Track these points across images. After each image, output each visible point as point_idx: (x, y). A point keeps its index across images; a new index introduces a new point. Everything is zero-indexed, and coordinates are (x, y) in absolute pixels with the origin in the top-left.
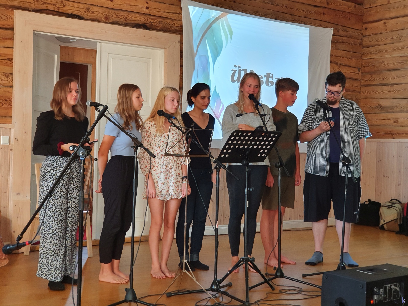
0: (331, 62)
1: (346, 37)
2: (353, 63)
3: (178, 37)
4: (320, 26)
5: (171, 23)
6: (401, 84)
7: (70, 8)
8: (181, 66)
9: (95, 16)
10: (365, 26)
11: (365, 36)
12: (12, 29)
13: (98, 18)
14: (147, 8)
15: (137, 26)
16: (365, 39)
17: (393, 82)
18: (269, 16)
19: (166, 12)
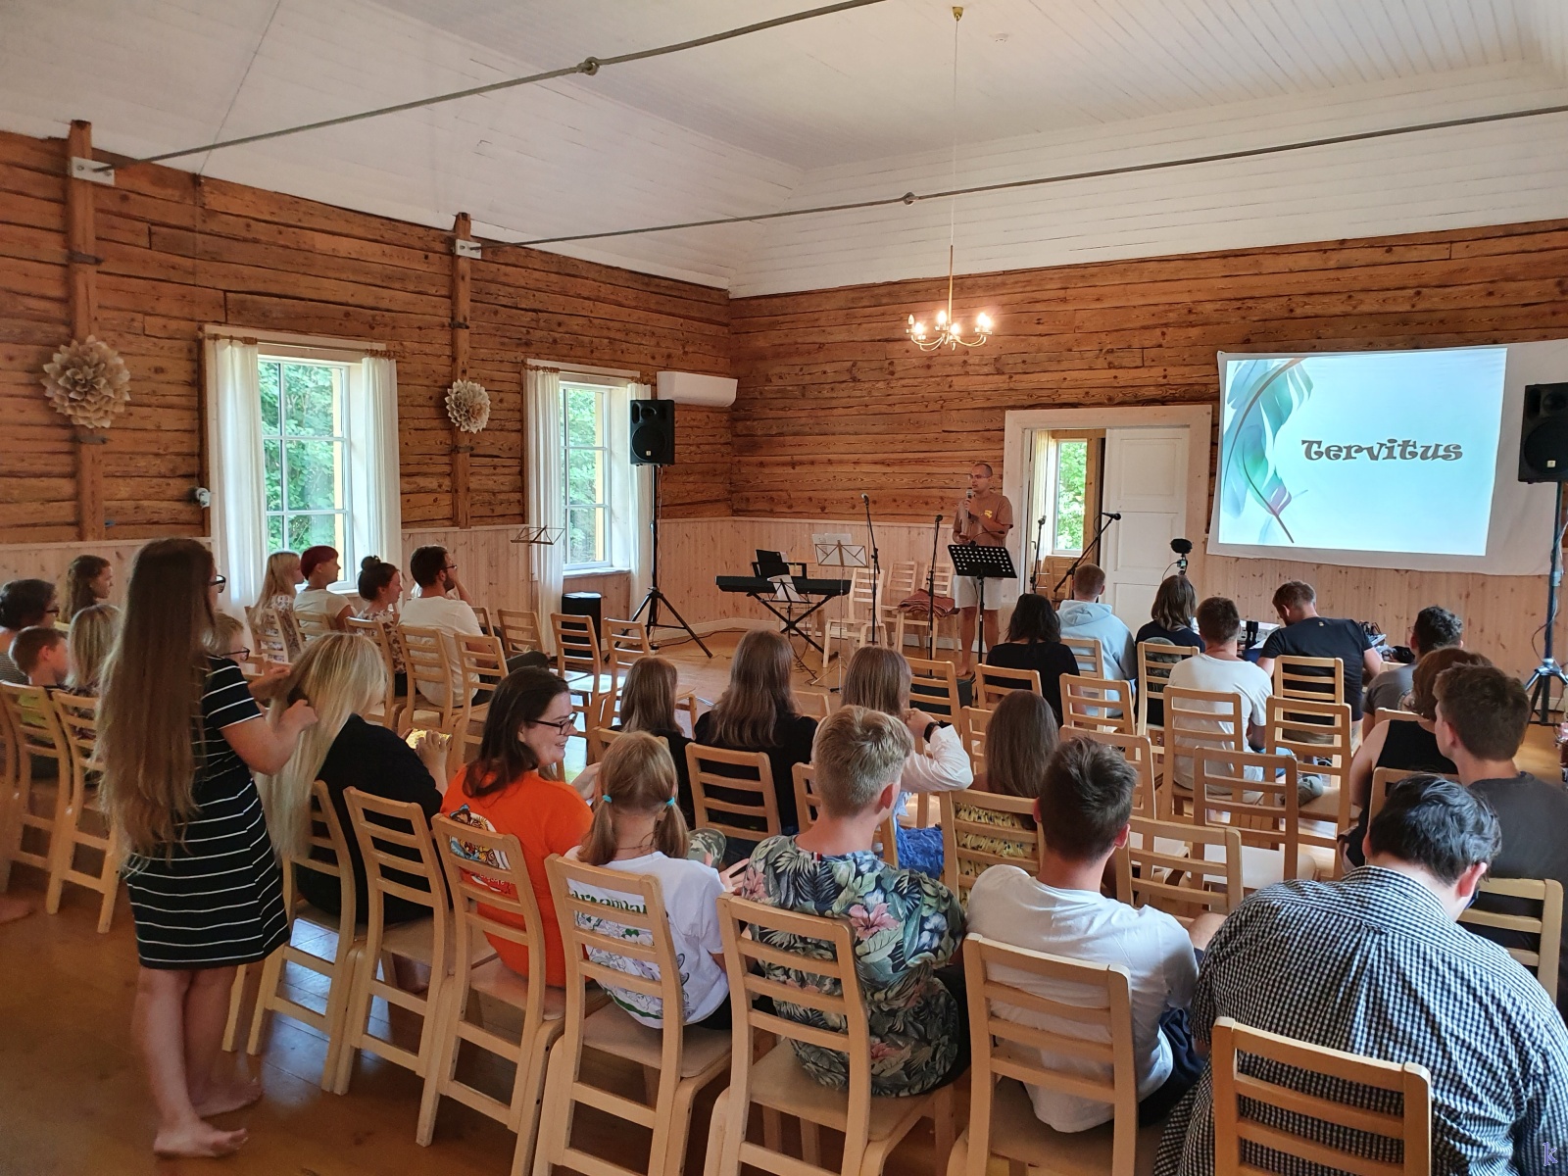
3: (1209, 407)
5: (1202, 390)
8: (1215, 444)
14: (1165, 377)
15: (1148, 402)
18: (1400, 345)
19: (1195, 375)
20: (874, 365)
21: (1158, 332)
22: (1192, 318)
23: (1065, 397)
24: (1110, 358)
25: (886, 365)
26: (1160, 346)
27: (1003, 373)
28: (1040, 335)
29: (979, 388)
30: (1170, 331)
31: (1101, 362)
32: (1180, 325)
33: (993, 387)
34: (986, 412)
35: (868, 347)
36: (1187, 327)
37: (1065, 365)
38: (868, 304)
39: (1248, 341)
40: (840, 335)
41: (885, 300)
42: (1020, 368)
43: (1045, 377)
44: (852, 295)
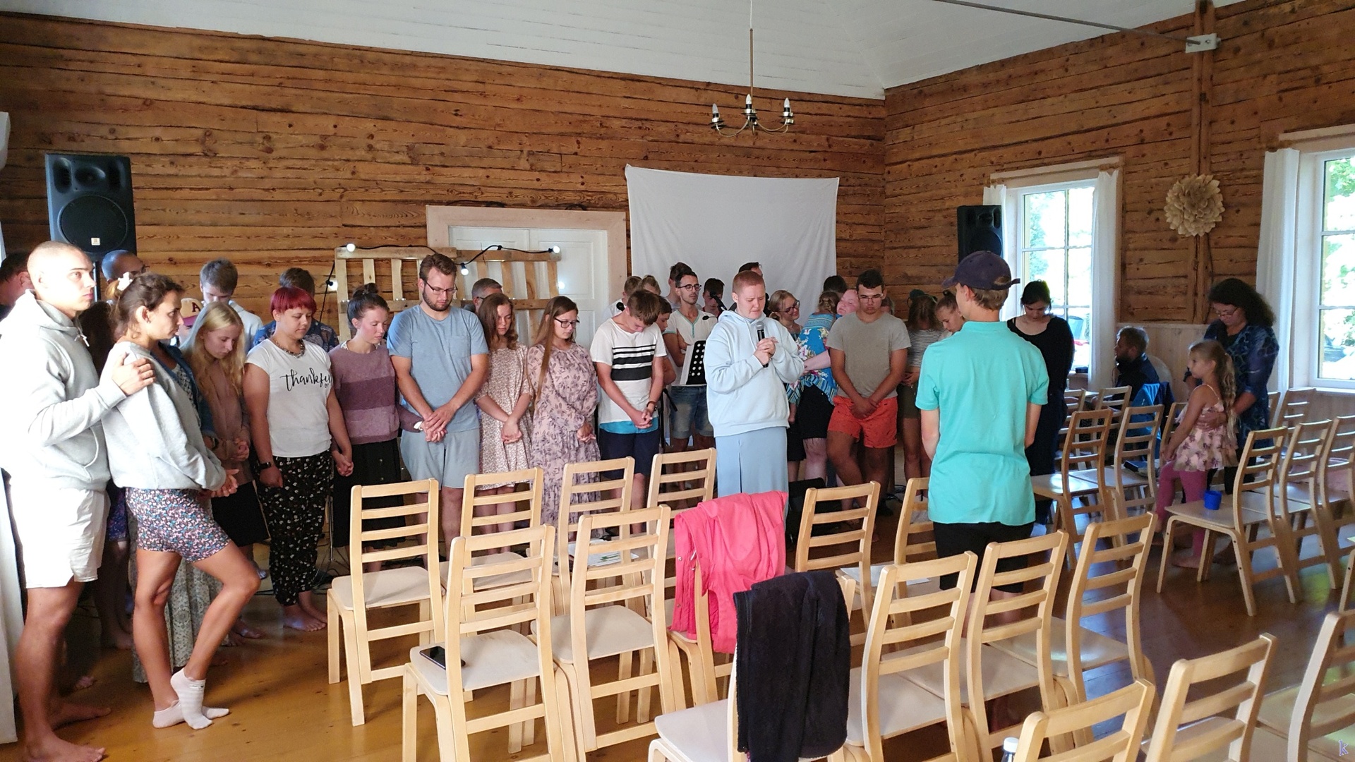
0: (837, 222)
1: (860, 185)
2: (872, 219)
3: (623, 214)
4: (820, 176)
5: (614, 197)
6: (929, 247)
7: (489, 195)
8: (629, 248)
9: (518, 200)
10: (888, 168)
11: (889, 182)
12: (425, 226)
13: (524, 202)
14: (583, 184)
15: (571, 206)
16: (888, 186)
17: (919, 243)
18: (746, 173)
19: (607, 185)
20: (239, 137)
21: (574, 140)
22: (603, 131)
23: (488, 196)
24: (532, 160)
25: (261, 140)
26: (576, 154)
27: (418, 164)
28: (457, 127)
29: (391, 177)
30: (583, 140)
31: (524, 164)
32: (592, 136)
33: (406, 177)
34: (400, 206)
35: (229, 113)
36: (598, 138)
37: (486, 162)
38: (227, 58)
39: (646, 158)
40: (180, 92)
41: (254, 57)
42: (437, 160)
43: (467, 173)
44: (198, 42)
